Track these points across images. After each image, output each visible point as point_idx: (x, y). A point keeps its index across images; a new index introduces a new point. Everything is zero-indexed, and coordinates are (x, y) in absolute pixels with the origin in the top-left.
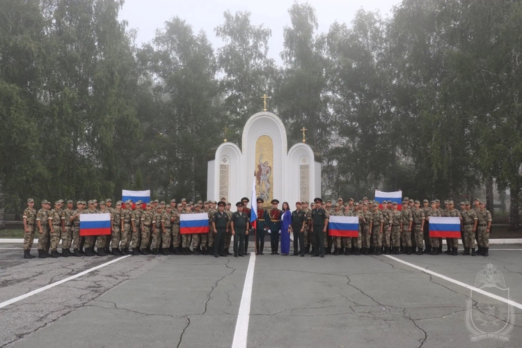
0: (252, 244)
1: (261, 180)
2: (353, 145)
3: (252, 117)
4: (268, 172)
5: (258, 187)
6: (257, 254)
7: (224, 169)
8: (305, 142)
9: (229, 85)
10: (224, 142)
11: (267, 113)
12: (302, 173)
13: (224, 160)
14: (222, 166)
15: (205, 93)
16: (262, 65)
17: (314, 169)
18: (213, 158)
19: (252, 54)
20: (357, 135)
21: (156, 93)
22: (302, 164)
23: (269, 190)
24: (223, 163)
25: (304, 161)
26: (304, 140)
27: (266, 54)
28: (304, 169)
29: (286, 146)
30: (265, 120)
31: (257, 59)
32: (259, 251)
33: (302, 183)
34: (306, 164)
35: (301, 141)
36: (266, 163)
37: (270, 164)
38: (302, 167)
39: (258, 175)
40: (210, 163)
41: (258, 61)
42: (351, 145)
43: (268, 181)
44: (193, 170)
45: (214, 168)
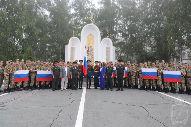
0: (84, 83)
1: (89, 54)
2: (126, 42)
3: (85, 26)
4: (92, 50)
5: (88, 57)
6: (87, 89)
7: (72, 49)
8: (109, 37)
9: (76, 15)
10: (73, 37)
11: (92, 25)
12: (107, 51)
13: (73, 45)
14: (72, 48)
15: (66, 18)
16: (90, 7)
17: (113, 49)
18: (68, 44)
19: (86, 2)
20: (129, 37)
21: (45, 18)
22: (107, 47)
23: (92, 58)
24: (72, 46)
25: (108, 46)
26: (108, 37)
27: (92, 2)
28: (108, 49)
29: (100, 39)
30: (91, 28)
31: (88, 4)
32: (88, 87)
33: (107, 55)
34: (109, 47)
35: (107, 37)
36: (91, 46)
37: (93, 47)
38: (107, 48)
39: (88, 52)
40: (66, 46)
41: (88, 5)
42: (125, 42)
43: (92, 54)
44: (60, 50)
45: (68, 48)
